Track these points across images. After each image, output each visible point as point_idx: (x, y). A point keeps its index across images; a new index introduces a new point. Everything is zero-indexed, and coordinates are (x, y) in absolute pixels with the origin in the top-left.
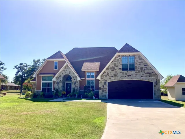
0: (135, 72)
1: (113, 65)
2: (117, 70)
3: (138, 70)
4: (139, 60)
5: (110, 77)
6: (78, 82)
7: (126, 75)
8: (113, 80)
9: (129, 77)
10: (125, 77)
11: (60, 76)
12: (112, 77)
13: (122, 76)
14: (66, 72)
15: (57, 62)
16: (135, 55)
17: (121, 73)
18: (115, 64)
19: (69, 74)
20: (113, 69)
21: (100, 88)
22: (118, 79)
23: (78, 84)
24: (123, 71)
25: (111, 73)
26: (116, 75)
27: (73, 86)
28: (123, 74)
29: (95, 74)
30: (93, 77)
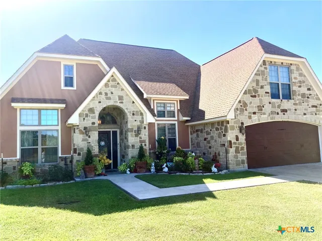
0: (294, 104)
1: (254, 84)
2: (262, 96)
3: (298, 100)
4: (298, 77)
5: (249, 113)
6: (145, 128)
7: (279, 111)
8: (256, 120)
9: (284, 114)
10: (278, 114)
11: (91, 110)
12: (254, 113)
13: (272, 113)
14: (109, 99)
15: (72, 67)
16: (291, 64)
17: (271, 105)
18: (257, 81)
19: (118, 104)
20: (254, 94)
21: (230, 142)
22: (264, 119)
23: (147, 134)
24: (274, 100)
25: (251, 103)
26: (262, 110)
27: (132, 140)
28: (273, 107)
29: (176, 108)
30: (172, 114)
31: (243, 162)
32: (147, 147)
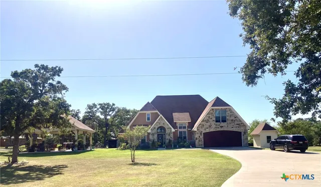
0: (227, 124)
2: (211, 122)
3: (229, 122)
4: (230, 113)
5: (205, 128)
6: (172, 133)
8: (208, 131)
9: (221, 128)
10: (218, 128)
11: (155, 128)
12: (207, 128)
13: (216, 128)
14: (160, 124)
15: (149, 114)
16: (226, 109)
18: (209, 117)
19: (163, 126)
20: (207, 121)
21: (197, 138)
22: (212, 130)
23: (173, 135)
24: (216, 123)
25: (206, 124)
26: (211, 127)
27: (167, 137)
28: (216, 125)
29: (187, 125)
30: (185, 128)
31: (202, 145)
32: (172, 139)
